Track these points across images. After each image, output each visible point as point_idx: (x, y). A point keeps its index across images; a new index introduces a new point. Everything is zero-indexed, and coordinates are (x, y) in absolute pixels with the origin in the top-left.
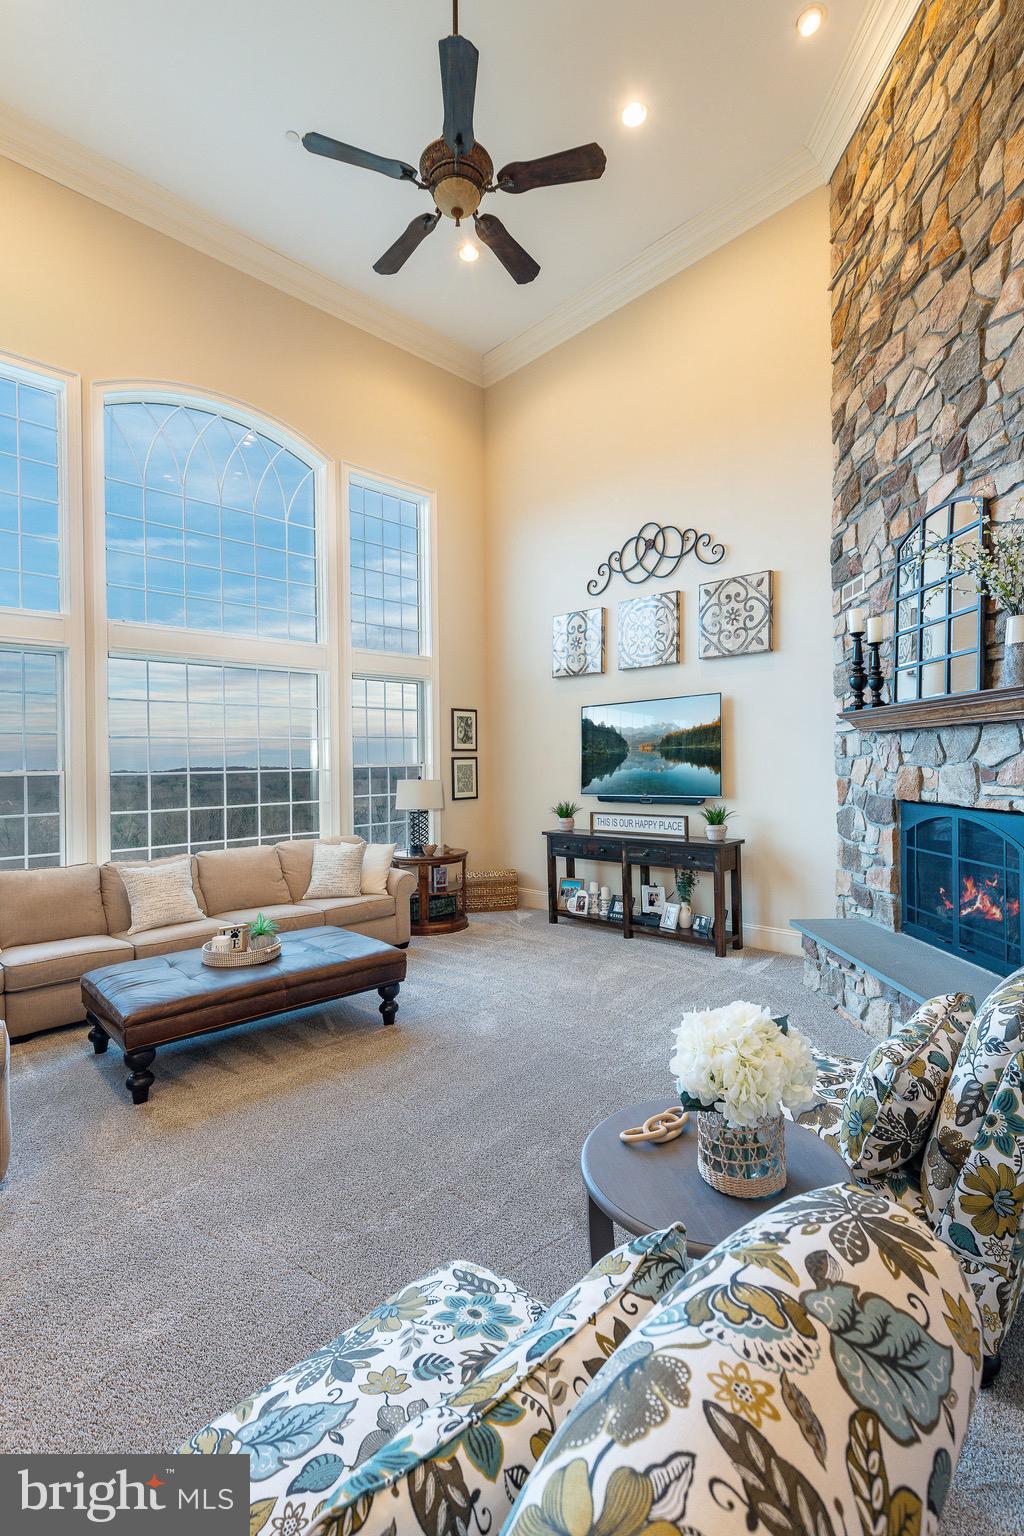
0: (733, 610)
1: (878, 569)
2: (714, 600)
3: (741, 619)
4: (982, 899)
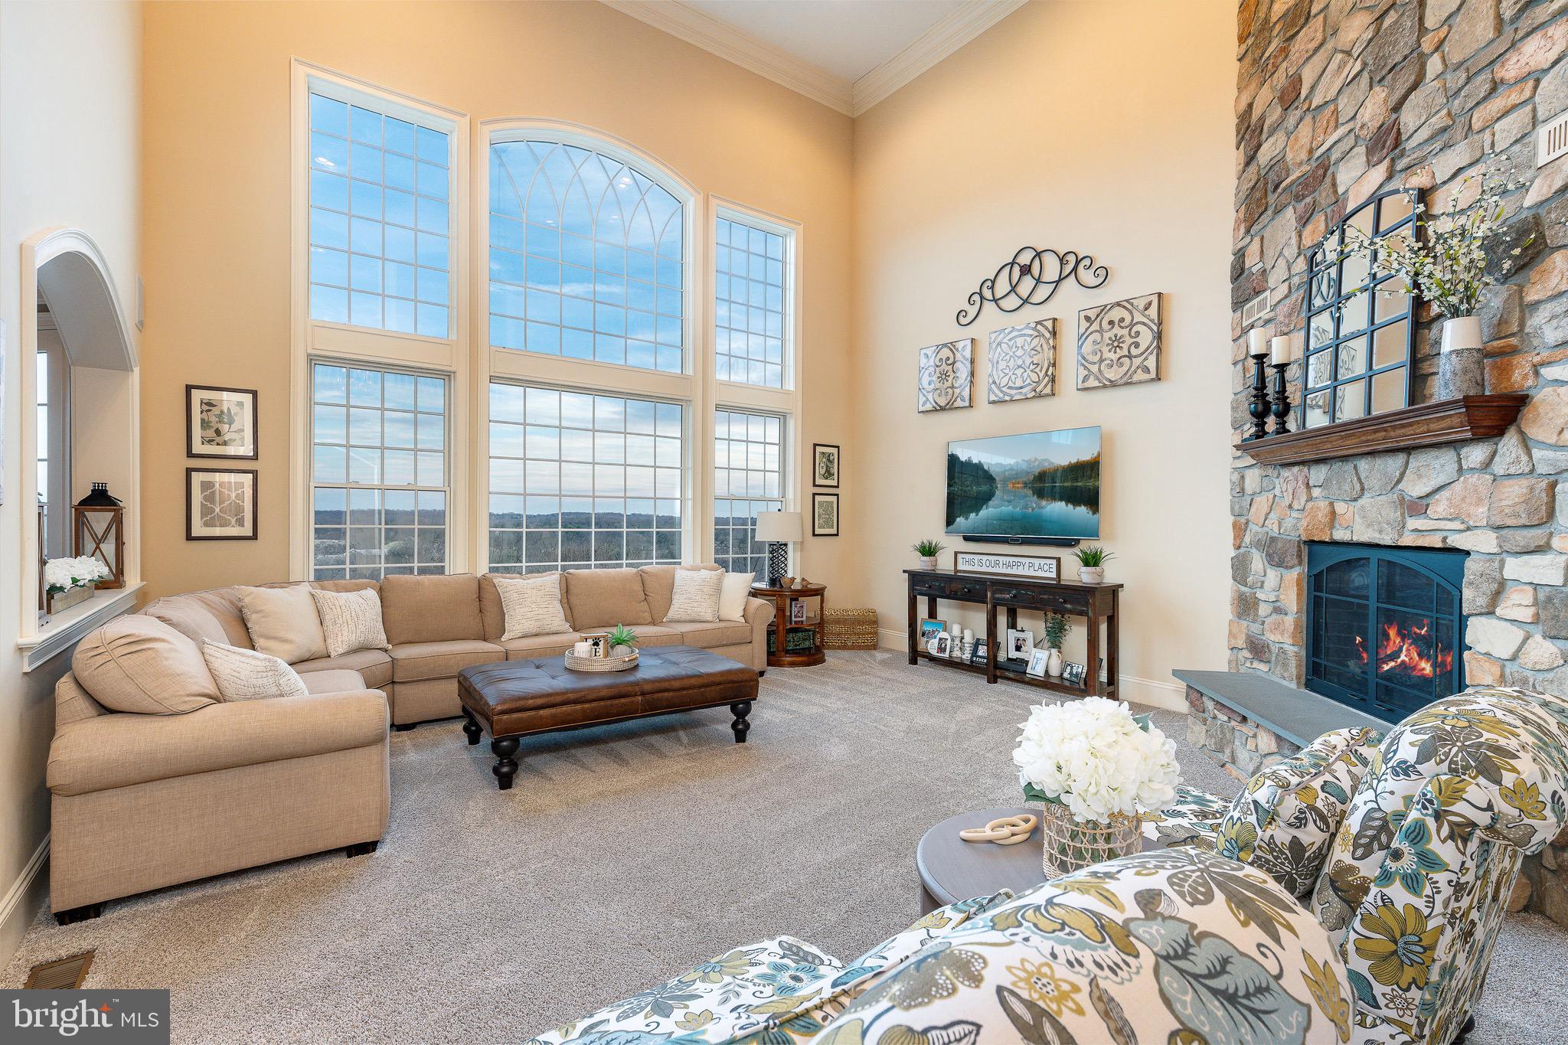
0: (1116, 337)
1: (1287, 283)
2: (1095, 326)
3: (1125, 346)
4: (1408, 650)
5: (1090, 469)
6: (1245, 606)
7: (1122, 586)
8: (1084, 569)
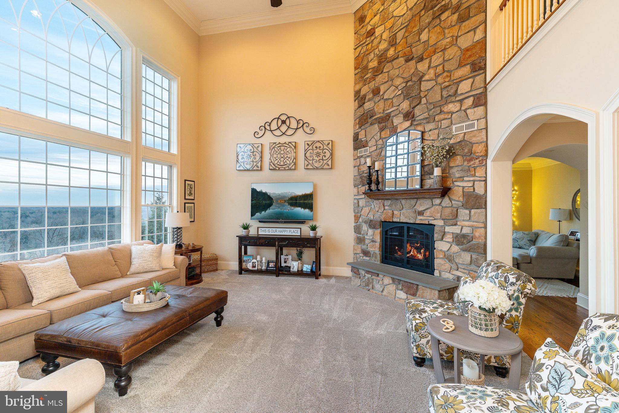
0: (318, 152)
1: (376, 147)
2: (311, 148)
3: (321, 156)
4: (413, 251)
5: (309, 197)
6: (360, 240)
7: (322, 237)
8: (311, 232)
